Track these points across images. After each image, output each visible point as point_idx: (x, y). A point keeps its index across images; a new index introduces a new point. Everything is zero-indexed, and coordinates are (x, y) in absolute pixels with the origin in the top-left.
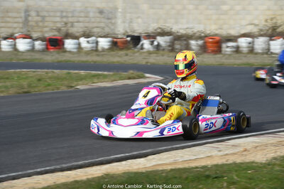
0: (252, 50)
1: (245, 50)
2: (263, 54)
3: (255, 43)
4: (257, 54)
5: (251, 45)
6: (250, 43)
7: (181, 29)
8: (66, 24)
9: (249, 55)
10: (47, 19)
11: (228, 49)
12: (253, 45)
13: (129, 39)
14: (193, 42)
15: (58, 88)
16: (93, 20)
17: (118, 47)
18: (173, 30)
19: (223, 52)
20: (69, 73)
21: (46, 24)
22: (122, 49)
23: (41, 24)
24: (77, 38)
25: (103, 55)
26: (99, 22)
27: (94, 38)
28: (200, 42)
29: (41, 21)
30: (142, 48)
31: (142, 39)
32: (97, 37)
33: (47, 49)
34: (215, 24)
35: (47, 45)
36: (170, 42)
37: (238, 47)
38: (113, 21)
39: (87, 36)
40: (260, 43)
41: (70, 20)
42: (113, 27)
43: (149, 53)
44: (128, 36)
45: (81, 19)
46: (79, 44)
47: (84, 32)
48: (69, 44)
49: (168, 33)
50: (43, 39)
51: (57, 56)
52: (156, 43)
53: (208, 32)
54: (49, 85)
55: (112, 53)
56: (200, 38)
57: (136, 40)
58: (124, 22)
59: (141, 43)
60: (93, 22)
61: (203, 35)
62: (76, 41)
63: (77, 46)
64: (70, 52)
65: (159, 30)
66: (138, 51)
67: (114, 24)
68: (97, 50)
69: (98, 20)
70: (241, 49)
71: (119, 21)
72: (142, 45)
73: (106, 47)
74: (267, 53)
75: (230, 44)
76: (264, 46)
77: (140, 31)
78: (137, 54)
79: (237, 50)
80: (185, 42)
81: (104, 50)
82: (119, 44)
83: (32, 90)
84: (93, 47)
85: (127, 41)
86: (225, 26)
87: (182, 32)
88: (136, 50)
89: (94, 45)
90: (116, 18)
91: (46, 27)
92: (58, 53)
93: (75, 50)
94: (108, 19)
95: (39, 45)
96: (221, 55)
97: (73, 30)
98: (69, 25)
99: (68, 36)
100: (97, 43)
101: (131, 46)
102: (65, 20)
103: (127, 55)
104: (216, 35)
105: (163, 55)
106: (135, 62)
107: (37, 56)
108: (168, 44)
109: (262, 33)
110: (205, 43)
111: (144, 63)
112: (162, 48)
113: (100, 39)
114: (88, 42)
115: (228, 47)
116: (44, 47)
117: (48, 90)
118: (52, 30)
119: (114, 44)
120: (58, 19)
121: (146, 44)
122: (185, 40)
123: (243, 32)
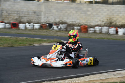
0: (101, 32)
1: (98, 32)
2: (105, 34)
3: (103, 29)
4: (103, 34)
5: (100, 30)
6: (100, 29)
7: (70, 21)
8: (20, 17)
9: (100, 34)
10: (11, 14)
11: (91, 31)
12: (102, 30)
13: (47, 25)
14: (75, 27)
15: (25, 45)
16: (31, 16)
17: (43, 28)
18: (67, 22)
19: (88, 32)
20: (27, 39)
21: (10, 17)
22: (44, 29)
23: (8, 17)
24: (25, 23)
25: (36, 31)
26: (34, 17)
27: (32, 24)
28: (79, 28)
29: (8, 15)
30: (53, 29)
31: (53, 25)
32: (34, 23)
33: (11, 28)
34: (84, 20)
35: (11, 26)
36: (66, 27)
37: (95, 31)
38: (40, 17)
39: (29, 22)
40: (104, 29)
41: (21, 15)
42: (39, 19)
43: (57, 31)
44: (47, 24)
45: (26, 15)
46: (26, 26)
47: (28, 21)
48: (21, 26)
49: (65, 23)
50: (9, 23)
51: (16, 31)
52: (59, 27)
53: (82, 23)
54: (20, 43)
55: (40, 31)
56: (78, 26)
57: (51, 25)
58: (45, 17)
59: (53, 27)
60: (31, 17)
61: (80, 24)
62: (24, 25)
63: (24, 27)
64: (21, 29)
65: (61, 22)
66: (52, 30)
67: (40, 18)
68: (33, 29)
69: (33, 16)
70: (96, 31)
71: (43, 17)
72: (53, 28)
73: (38, 28)
74: (107, 34)
75: (92, 29)
76: (106, 31)
77: (52, 22)
78: (51, 32)
79: (95, 32)
80: (72, 27)
81: (36, 29)
82: (43, 27)
83: (14, 45)
84: (31, 28)
85: (47, 26)
86: (89, 21)
87: (71, 23)
88: (51, 30)
89: (32, 27)
90: (41, 15)
91: (10, 18)
92: (16, 30)
93: (24, 29)
94: (38, 16)
95: (8, 26)
96: (88, 34)
97: (22, 20)
98: (21, 18)
99: (21, 22)
100: (33, 26)
101: (49, 28)
102: (18, 15)
103: (47, 32)
104: (86, 25)
105: (63, 33)
106: (52, 35)
107: (8, 31)
108: (65, 28)
109: (105, 25)
110: (81, 28)
111: (56, 36)
112: (62, 29)
113: (35, 24)
114: (30, 25)
115: (91, 30)
116: (10, 27)
117: (21, 45)
118: (13, 19)
119: (41, 27)
120: (15, 15)
121: (55, 27)
122: (72, 26)
123: (97, 24)
